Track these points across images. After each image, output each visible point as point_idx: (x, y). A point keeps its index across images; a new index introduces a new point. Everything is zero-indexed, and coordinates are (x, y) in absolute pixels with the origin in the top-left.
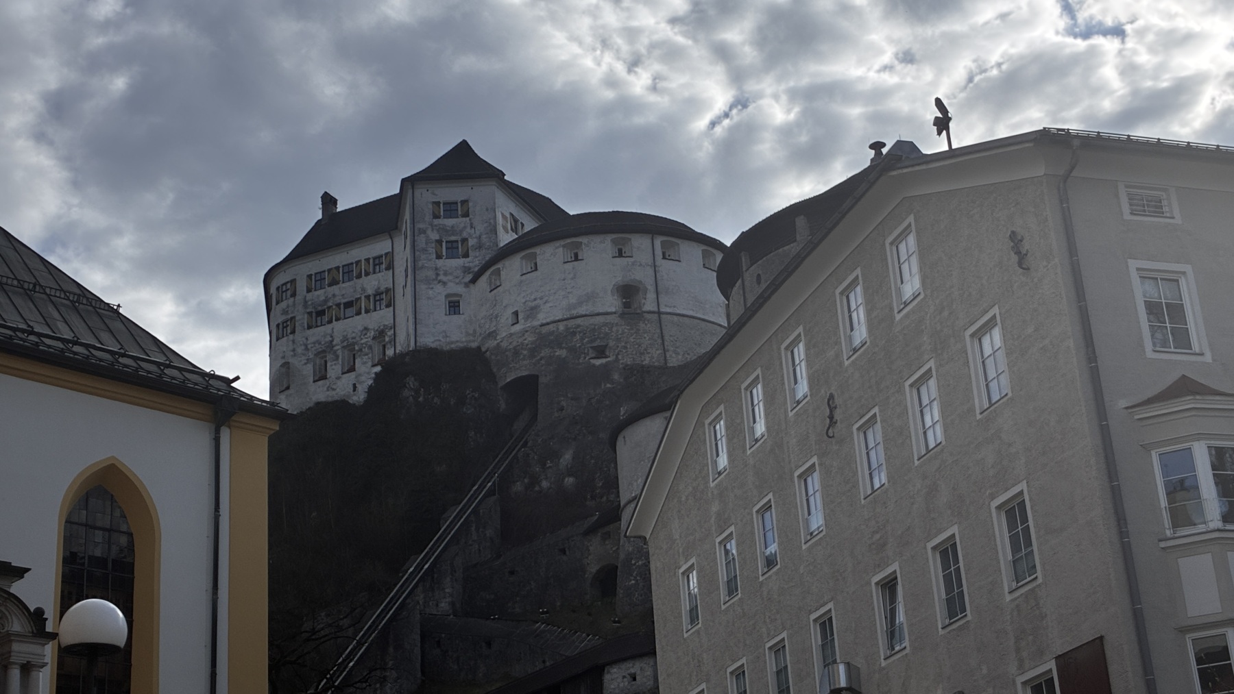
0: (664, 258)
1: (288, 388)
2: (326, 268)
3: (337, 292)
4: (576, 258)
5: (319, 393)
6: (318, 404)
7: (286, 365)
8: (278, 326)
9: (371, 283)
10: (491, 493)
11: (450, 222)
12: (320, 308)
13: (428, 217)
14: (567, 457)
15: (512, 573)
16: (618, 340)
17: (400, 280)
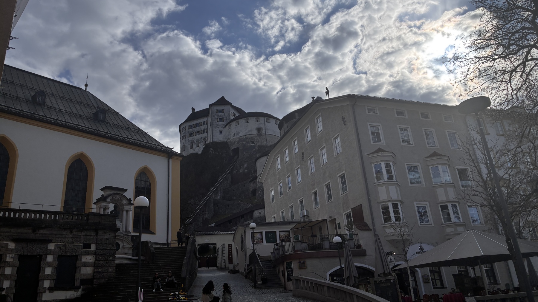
0: (267, 122)
1: (184, 150)
2: (193, 124)
3: (195, 130)
4: (248, 122)
5: (191, 151)
6: (191, 154)
7: (184, 145)
8: (182, 137)
9: (202, 127)
10: (229, 173)
11: (220, 114)
12: (191, 133)
13: (215, 113)
14: (245, 165)
15: (233, 191)
16: (257, 140)
17: (209, 127)
